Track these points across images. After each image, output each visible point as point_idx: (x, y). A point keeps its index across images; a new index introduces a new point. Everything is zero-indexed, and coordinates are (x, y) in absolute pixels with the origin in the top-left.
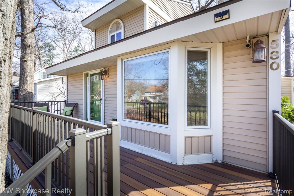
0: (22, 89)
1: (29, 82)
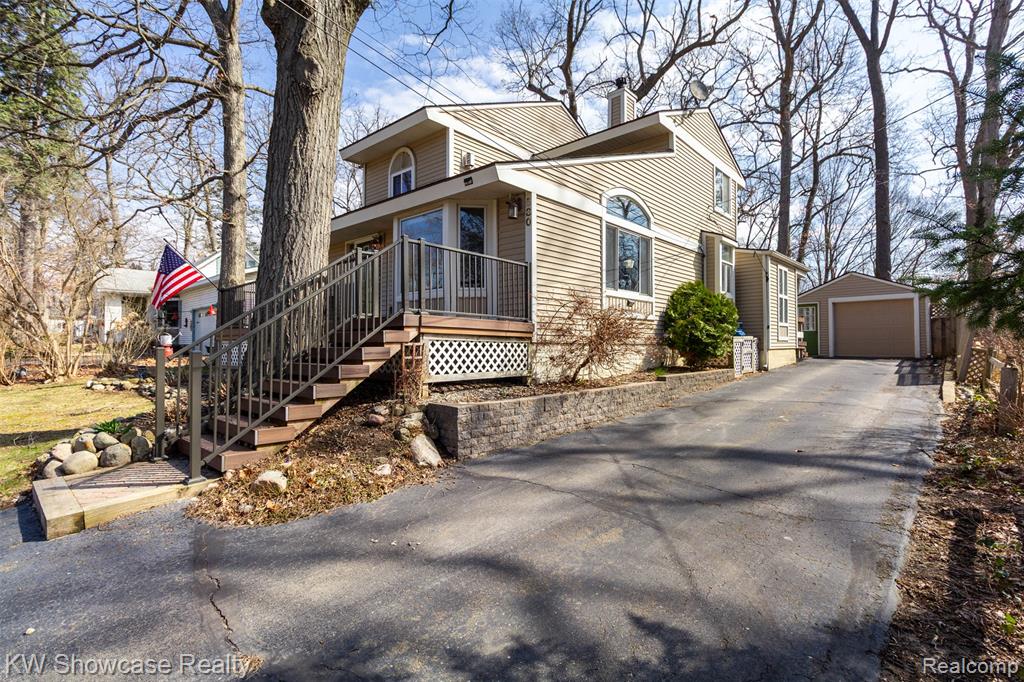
0: (227, 279)
1: (237, 266)
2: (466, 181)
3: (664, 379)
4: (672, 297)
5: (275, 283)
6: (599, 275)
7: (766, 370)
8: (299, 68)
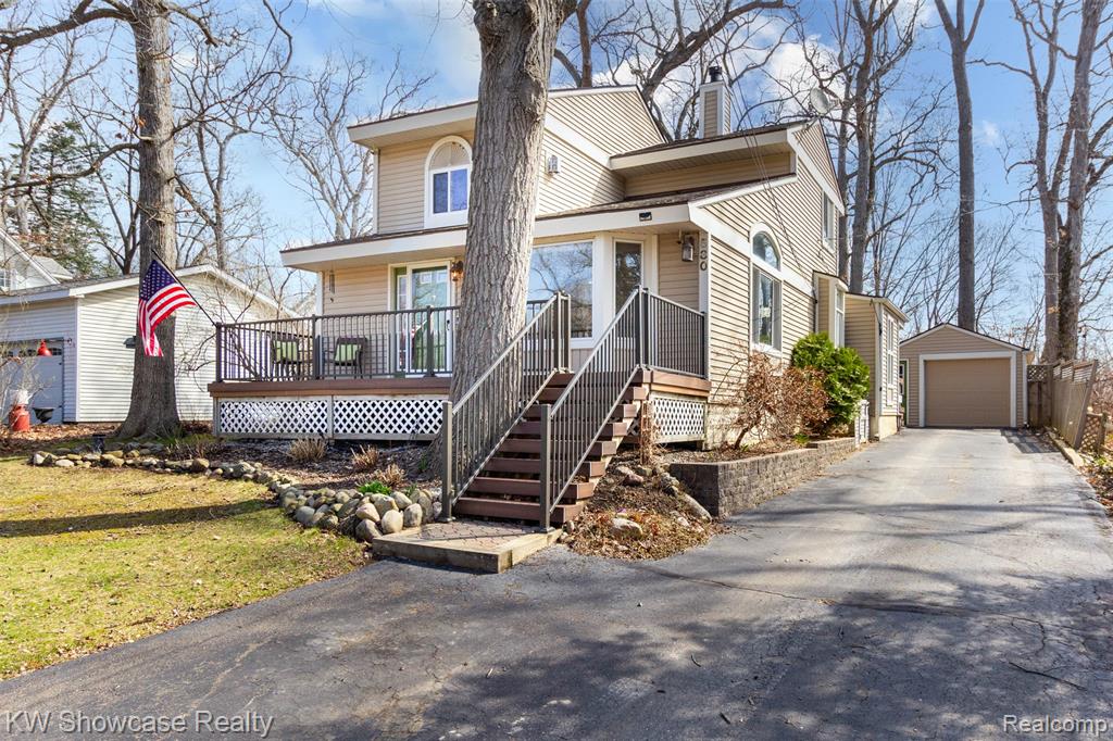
2: (641, 215)
3: (815, 446)
4: (794, 352)
5: (494, 333)
6: (747, 326)
7: (877, 439)
8: (527, 92)
